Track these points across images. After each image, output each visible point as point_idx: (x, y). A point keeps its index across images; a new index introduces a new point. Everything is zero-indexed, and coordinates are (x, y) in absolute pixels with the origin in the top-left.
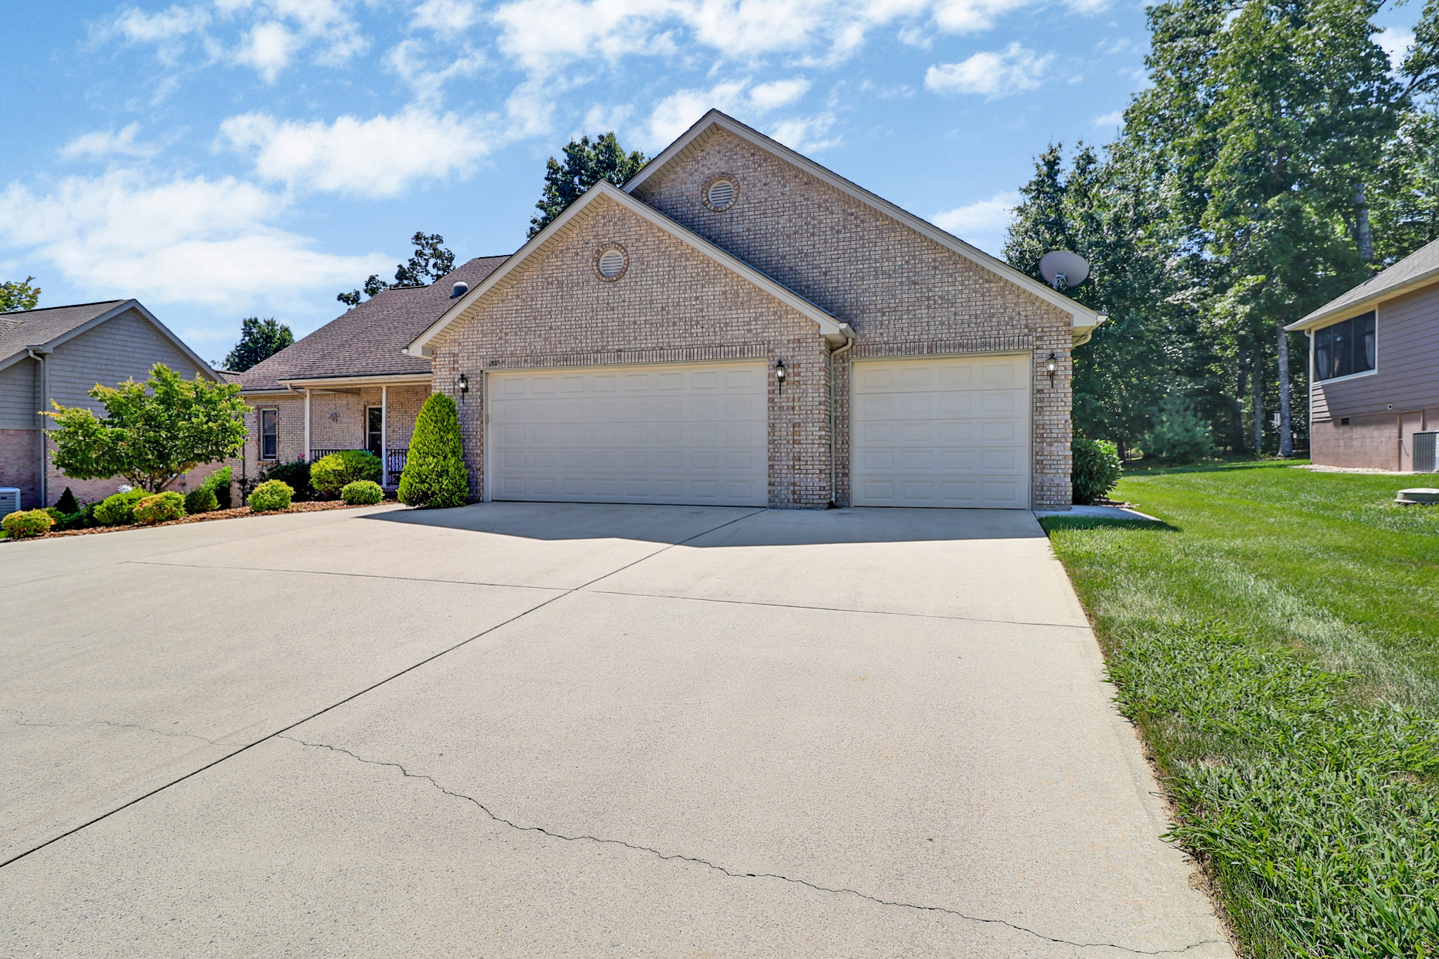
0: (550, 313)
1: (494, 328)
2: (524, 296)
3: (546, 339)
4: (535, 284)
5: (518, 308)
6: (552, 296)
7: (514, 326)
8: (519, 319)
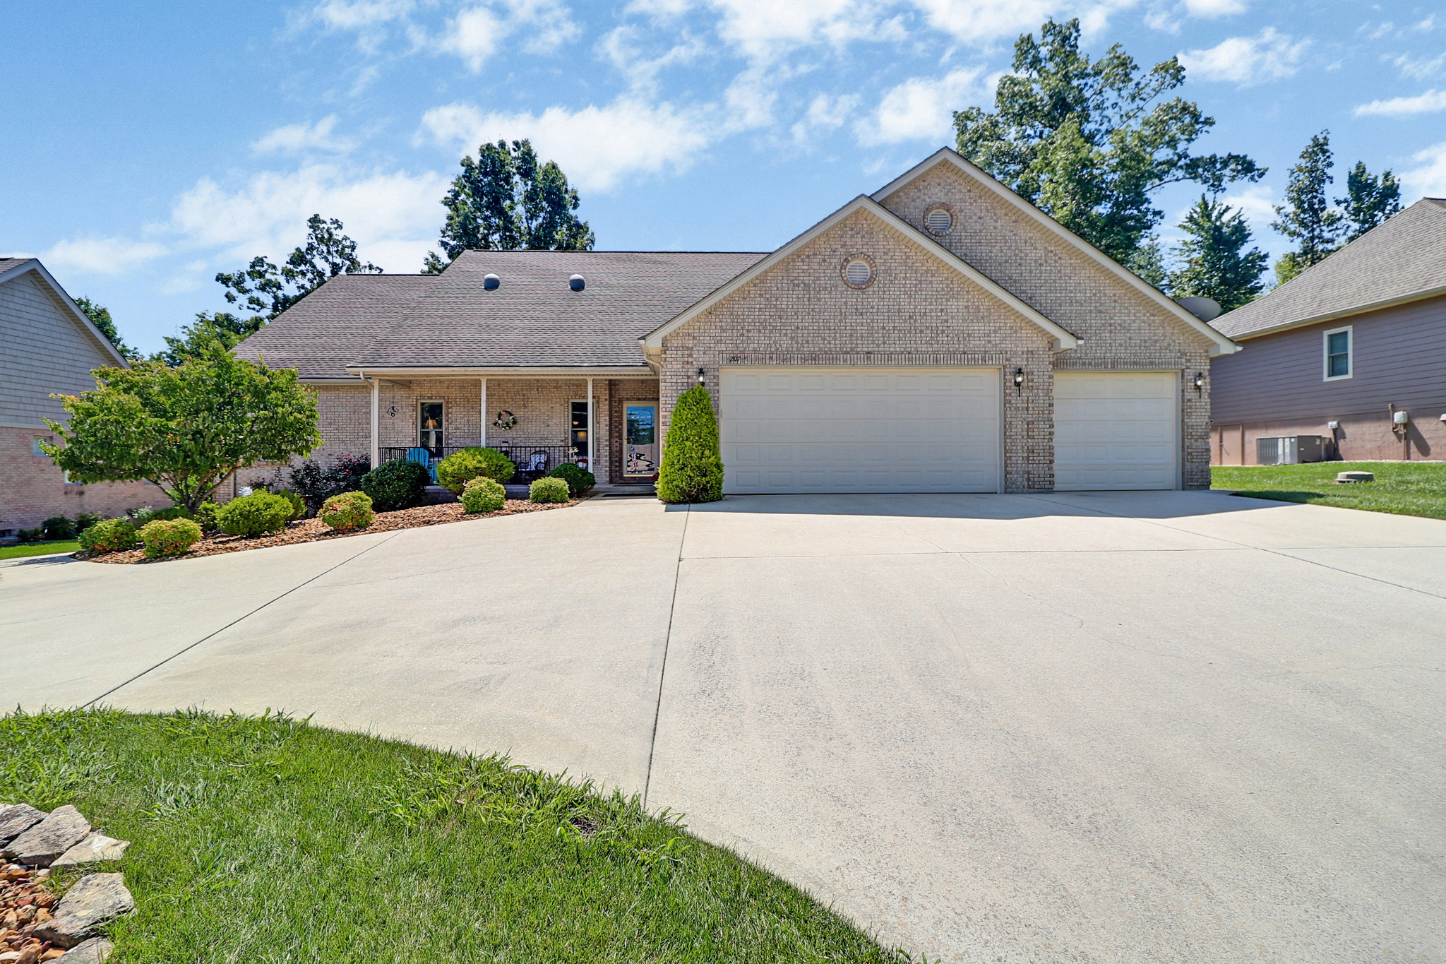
0: (796, 313)
1: (735, 324)
2: (768, 296)
3: (792, 338)
4: (779, 285)
5: (762, 306)
6: (798, 298)
7: (757, 324)
8: (763, 317)
